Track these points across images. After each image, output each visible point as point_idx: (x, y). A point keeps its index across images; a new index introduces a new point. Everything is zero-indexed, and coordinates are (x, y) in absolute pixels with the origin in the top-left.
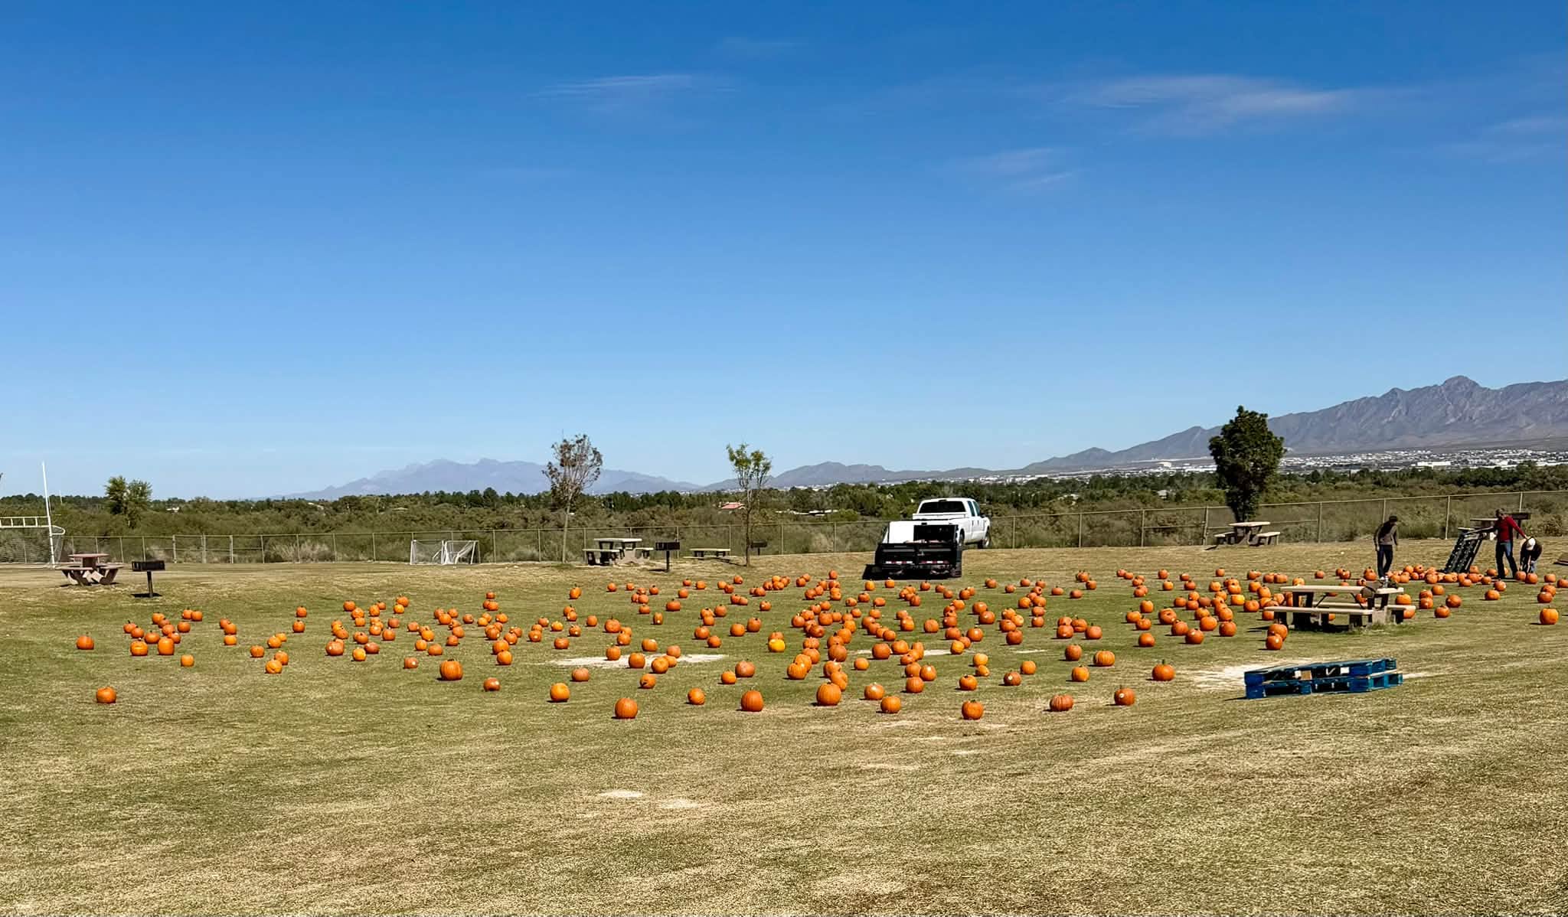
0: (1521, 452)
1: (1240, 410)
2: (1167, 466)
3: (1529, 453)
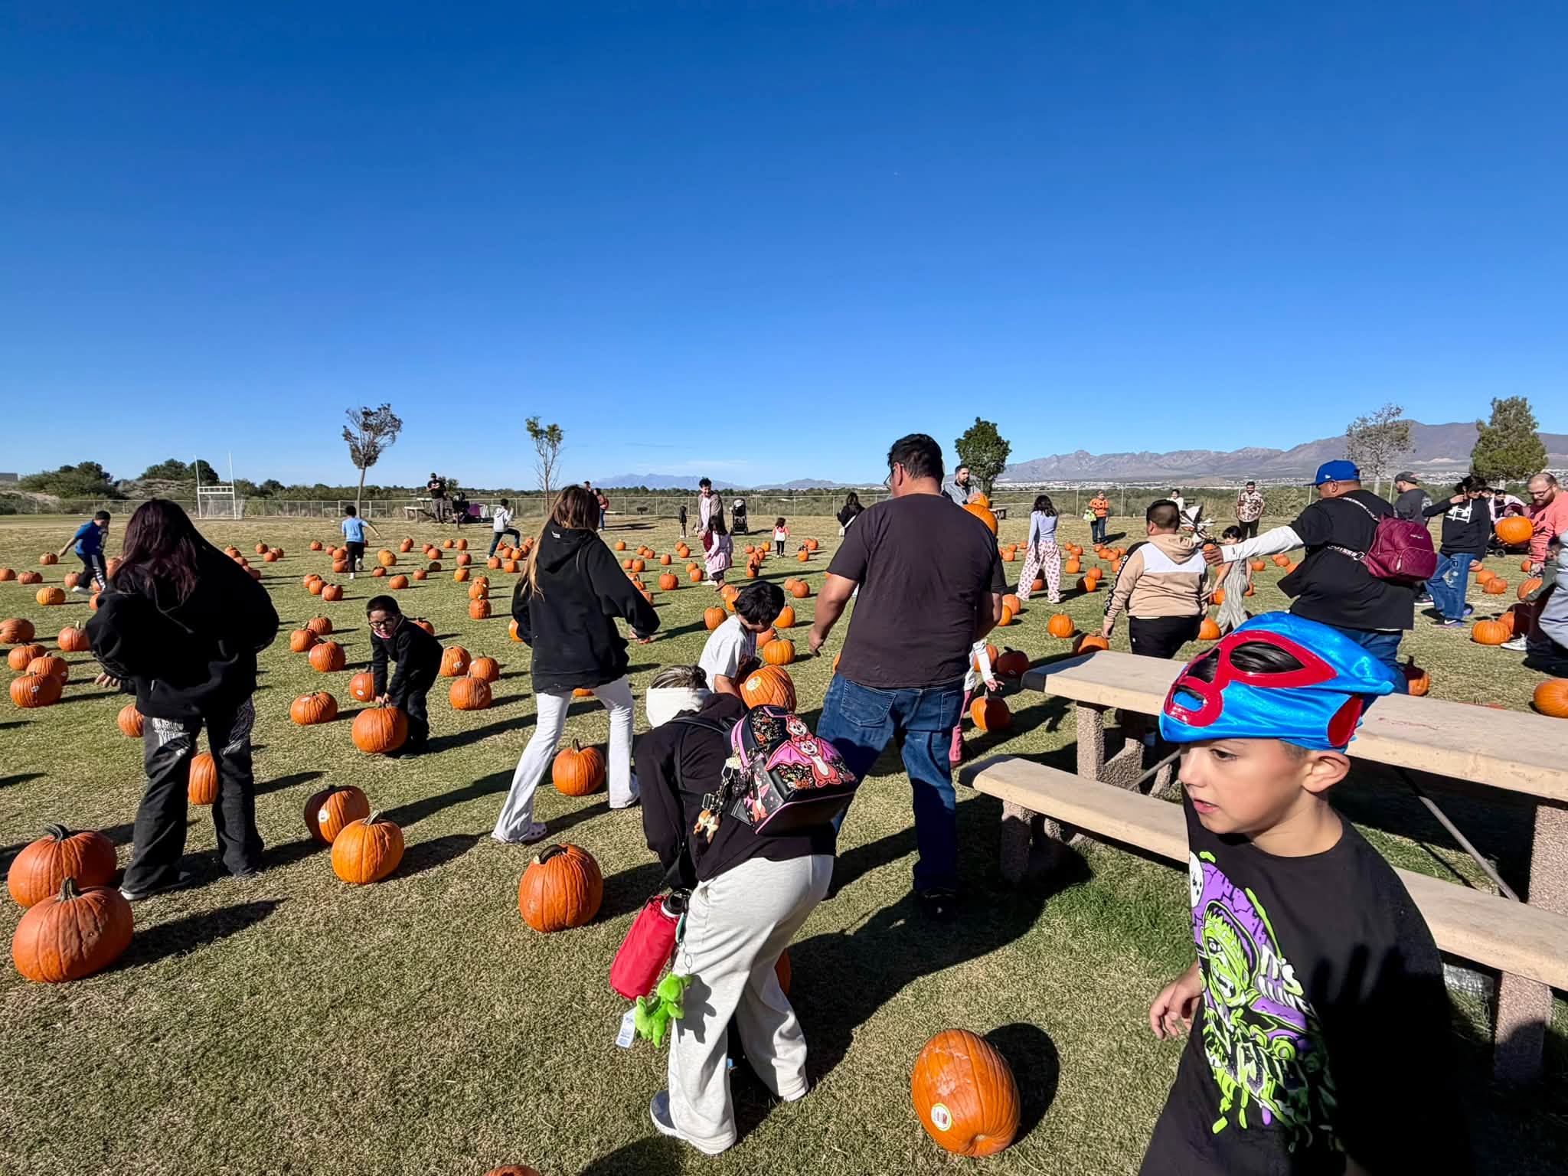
1: (978, 419)
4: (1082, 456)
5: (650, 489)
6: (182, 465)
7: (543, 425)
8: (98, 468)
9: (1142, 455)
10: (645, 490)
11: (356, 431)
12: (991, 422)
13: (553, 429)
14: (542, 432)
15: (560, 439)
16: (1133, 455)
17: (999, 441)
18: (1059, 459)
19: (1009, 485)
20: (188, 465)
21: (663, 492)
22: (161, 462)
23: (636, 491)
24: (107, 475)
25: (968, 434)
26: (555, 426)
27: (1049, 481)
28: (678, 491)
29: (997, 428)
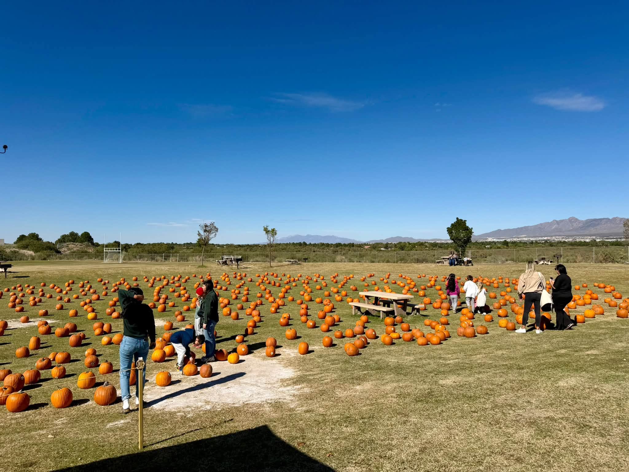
0: (592, 237)
1: (457, 218)
2: (490, 240)
3: (595, 237)
4: (572, 220)
5: (308, 243)
6: (77, 234)
7: (270, 229)
8: (37, 235)
9: (615, 219)
10: (305, 244)
11: (202, 233)
12: (464, 219)
13: (273, 230)
14: (269, 231)
15: (276, 234)
16: (608, 219)
17: (467, 229)
18: (558, 222)
19: (526, 239)
20: (80, 234)
21: (315, 245)
22: (67, 233)
23: (300, 244)
24: (41, 239)
25: (453, 225)
26: (274, 229)
27: (552, 236)
29: (466, 222)
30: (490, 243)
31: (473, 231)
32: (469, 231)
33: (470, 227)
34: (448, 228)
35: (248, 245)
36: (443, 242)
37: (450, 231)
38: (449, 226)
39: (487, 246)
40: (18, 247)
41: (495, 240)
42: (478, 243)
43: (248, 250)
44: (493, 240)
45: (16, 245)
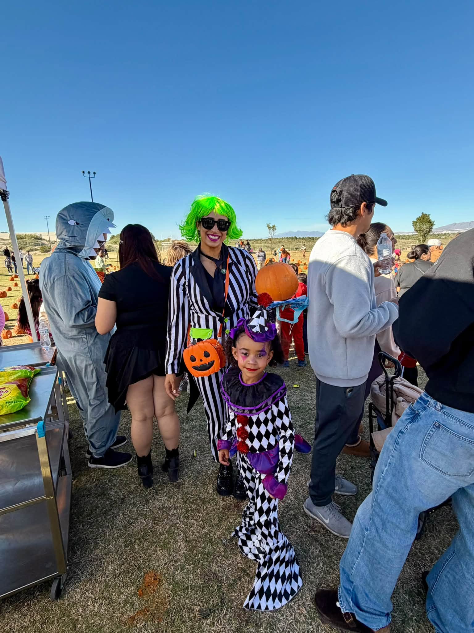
1: (423, 213)
2: (445, 232)
7: (271, 226)
12: (428, 214)
13: (274, 226)
15: (275, 229)
17: (430, 222)
21: (303, 239)
23: (292, 238)
25: (418, 219)
28: (309, 238)
29: (430, 216)
30: (445, 234)
31: (435, 223)
32: (431, 223)
33: (432, 220)
34: (414, 222)
35: (255, 240)
36: (405, 234)
37: (415, 223)
38: (415, 220)
39: (442, 237)
40: (112, 243)
41: (450, 232)
42: (435, 235)
43: (255, 243)
44: (448, 232)
45: (110, 242)
